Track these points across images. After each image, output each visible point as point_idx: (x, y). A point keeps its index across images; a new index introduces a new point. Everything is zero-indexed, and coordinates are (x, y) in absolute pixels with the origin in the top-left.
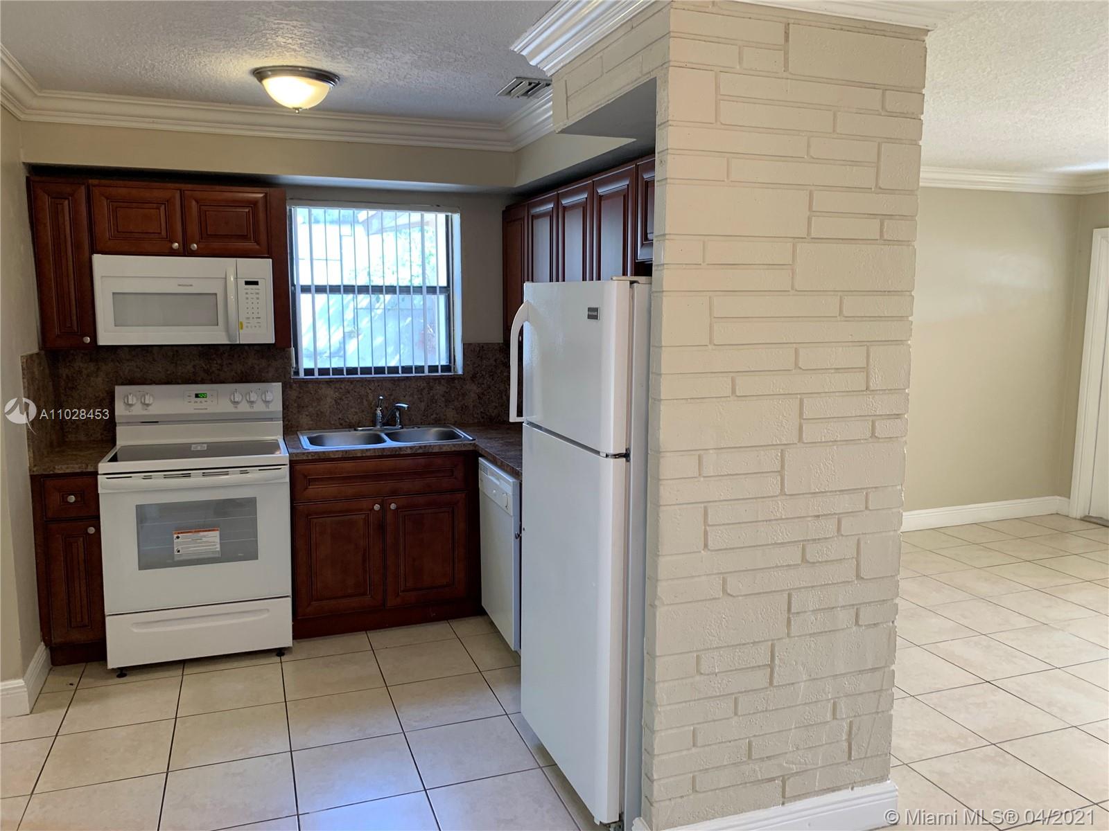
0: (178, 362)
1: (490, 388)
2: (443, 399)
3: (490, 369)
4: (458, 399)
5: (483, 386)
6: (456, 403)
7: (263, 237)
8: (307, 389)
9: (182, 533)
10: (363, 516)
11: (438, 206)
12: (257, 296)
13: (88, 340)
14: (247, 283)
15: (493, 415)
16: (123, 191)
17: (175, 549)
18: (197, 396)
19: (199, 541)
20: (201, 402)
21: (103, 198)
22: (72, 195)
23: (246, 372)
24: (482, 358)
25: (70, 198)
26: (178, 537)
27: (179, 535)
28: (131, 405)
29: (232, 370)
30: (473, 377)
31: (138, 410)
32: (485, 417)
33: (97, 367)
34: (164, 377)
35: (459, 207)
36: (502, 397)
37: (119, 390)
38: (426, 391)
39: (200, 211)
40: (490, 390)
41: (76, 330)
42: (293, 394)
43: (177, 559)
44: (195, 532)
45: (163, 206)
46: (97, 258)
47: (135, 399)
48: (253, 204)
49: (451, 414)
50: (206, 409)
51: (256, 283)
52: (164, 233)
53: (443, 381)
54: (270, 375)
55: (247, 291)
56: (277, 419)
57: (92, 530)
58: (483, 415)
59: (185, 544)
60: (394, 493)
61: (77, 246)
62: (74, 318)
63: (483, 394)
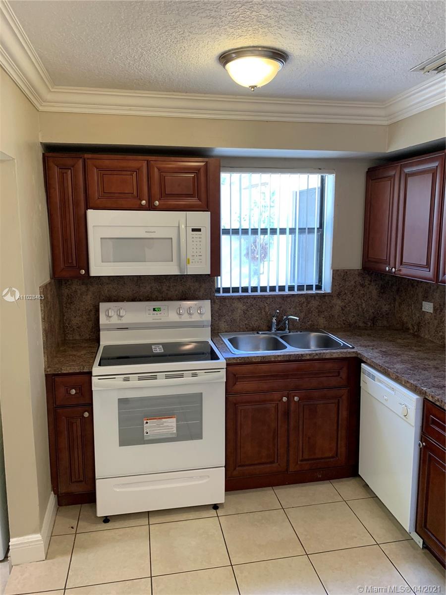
0: (141, 285)
1: (350, 302)
2: (317, 311)
3: (351, 288)
4: (327, 311)
5: (345, 301)
6: (326, 313)
7: (203, 196)
8: (225, 303)
9: (150, 419)
10: (274, 405)
11: (320, 169)
12: (200, 239)
13: (83, 272)
14: (193, 230)
15: (351, 322)
16: (107, 163)
17: (145, 431)
18: (154, 310)
19: (161, 425)
20: (157, 314)
21: (95, 168)
22: (73, 166)
23: (185, 292)
24: (345, 280)
25: (72, 168)
26: (147, 423)
27: (148, 421)
28: (110, 317)
29: (176, 290)
30: (339, 294)
31: (115, 320)
32: (346, 323)
33: (87, 288)
34: (131, 295)
35: (334, 170)
36: (358, 309)
37: (103, 306)
38: (305, 305)
39: (160, 176)
40: (350, 304)
41: (75, 265)
42: (216, 307)
43: (146, 438)
44: (159, 418)
45: (135, 173)
46: (91, 213)
47: (113, 312)
48: (196, 170)
49: (322, 321)
50: (160, 319)
51: (199, 230)
52: (135, 193)
53: (317, 297)
54: (201, 293)
55: (193, 236)
56: (207, 326)
57: (86, 414)
58: (345, 322)
59: (152, 428)
60: (297, 388)
61: (76, 204)
62: (74, 256)
63: (345, 307)
